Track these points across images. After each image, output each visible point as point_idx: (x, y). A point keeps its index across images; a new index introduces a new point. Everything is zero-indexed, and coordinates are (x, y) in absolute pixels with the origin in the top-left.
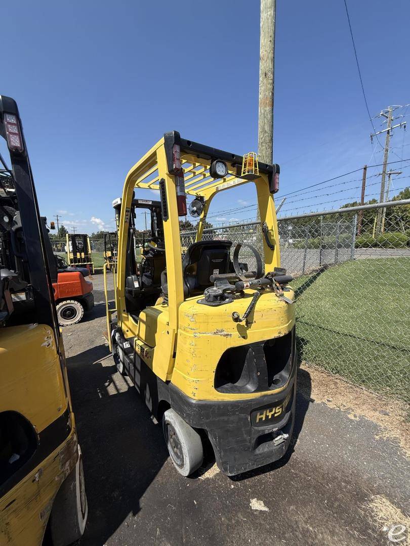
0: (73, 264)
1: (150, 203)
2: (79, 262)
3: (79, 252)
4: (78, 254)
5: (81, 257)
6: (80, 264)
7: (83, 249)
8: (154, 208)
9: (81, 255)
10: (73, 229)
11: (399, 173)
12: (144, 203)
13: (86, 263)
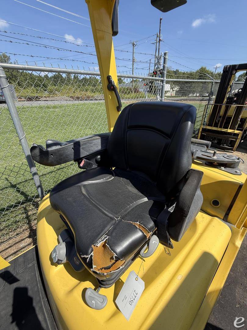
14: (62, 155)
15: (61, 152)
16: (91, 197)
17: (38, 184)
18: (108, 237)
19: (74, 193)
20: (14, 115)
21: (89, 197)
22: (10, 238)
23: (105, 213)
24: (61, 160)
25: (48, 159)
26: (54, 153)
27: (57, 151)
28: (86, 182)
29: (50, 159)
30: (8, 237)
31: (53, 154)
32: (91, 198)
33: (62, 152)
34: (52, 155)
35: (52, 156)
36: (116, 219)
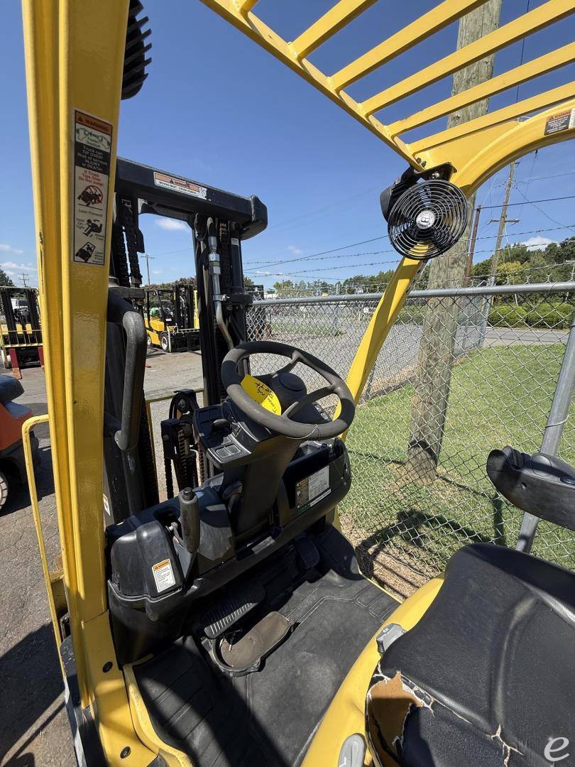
0: (9, 346)
1: (202, 194)
2: (22, 342)
3: (19, 322)
4: (19, 327)
5: (25, 333)
6: (25, 345)
7: (29, 316)
8: (209, 221)
9: (24, 328)
10: (22, 277)
11: (517, 221)
12: (177, 188)
13: (36, 344)
14: (548, 501)
15: (548, 491)
16: (517, 633)
17: (526, 531)
18: (429, 707)
19: (495, 588)
20: (566, 376)
21: (511, 627)
22: (421, 572)
23: (495, 689)
24: (541, 508)
25: (513, 487)
26: (531, 483)
27: (539, 484)
28: (557, 602)
29: (517, 490)
30: (421, 567)
31: (528, 485)
32: (513, 635)
33: (554, 494)
34: (526, 486)
35: (524, 487)
36: (498, 735)
